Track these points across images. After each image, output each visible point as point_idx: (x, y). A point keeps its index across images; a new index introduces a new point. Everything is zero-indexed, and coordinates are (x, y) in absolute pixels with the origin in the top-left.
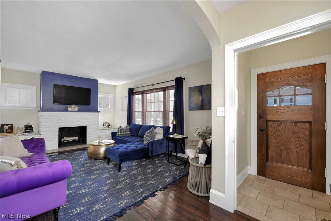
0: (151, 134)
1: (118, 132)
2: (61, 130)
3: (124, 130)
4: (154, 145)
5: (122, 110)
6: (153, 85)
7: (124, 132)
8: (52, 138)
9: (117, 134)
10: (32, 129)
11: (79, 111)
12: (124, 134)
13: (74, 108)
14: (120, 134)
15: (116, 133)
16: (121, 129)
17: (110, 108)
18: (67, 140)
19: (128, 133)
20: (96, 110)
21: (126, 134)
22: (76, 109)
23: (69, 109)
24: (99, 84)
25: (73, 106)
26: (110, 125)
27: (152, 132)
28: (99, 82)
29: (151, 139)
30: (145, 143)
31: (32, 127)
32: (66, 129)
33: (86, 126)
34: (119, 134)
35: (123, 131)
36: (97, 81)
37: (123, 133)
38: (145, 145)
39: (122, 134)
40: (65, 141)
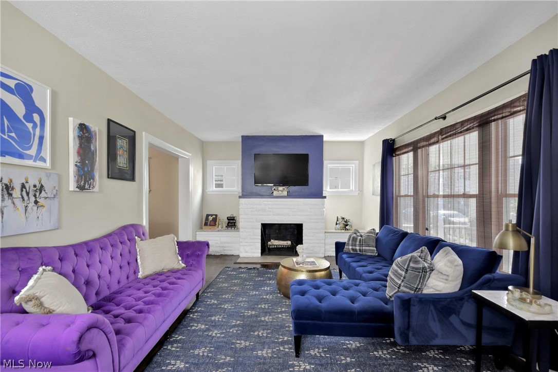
0: (407, 270)
1: (348, 244)
2: (265, 227)
3: (360, 240)
4: (415, 309)
5: (373, 194)
6: (444, 118)
7: (361, 245)
8: (252, 239)
9: (346, 247)
10: (235, 223)
11: (290, 195)
12: (360, 250)
13: (282, 191)
14: (350, 247)
15: (344, 243)
16: (354, 238)
17: (351, 189)
18: (275, 244)
19: (372, 250)
20: (319, 194)
21: (365, 251)
22: (285, 193)
23: (275, 193)
24: (324, 143)
25: (281, 188)
26: (347, 225)
27: (411, 265)
28: (325, 139)
29: (406, 287)
30: (389, 292)
31: (234, 220)
32: (277, 225)
33: (302, 224)
34: (349, 249)
35: (358, 243)
36: (322, 137)
37: (358, 248)
38: (386, 301)
39: (356, 250)
40: (271, 245)
